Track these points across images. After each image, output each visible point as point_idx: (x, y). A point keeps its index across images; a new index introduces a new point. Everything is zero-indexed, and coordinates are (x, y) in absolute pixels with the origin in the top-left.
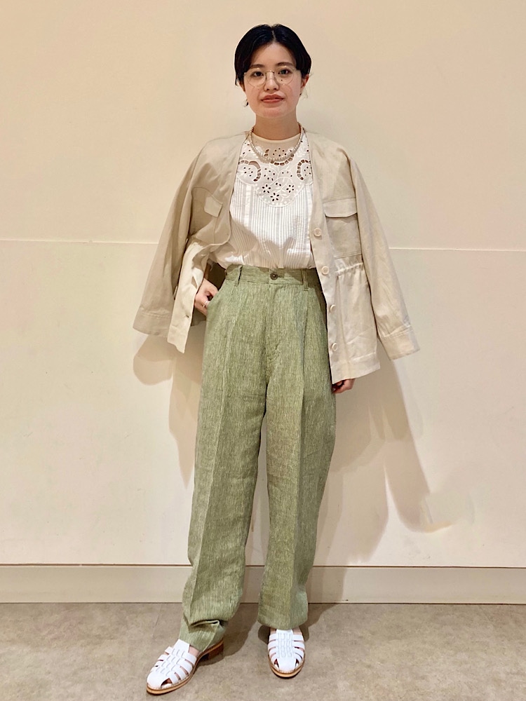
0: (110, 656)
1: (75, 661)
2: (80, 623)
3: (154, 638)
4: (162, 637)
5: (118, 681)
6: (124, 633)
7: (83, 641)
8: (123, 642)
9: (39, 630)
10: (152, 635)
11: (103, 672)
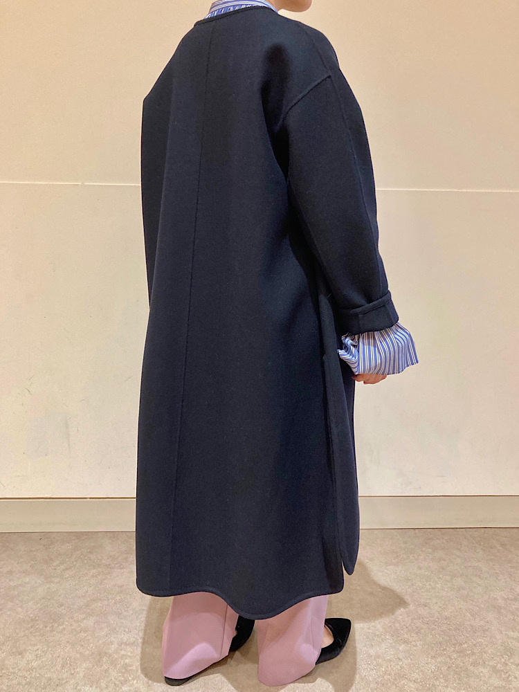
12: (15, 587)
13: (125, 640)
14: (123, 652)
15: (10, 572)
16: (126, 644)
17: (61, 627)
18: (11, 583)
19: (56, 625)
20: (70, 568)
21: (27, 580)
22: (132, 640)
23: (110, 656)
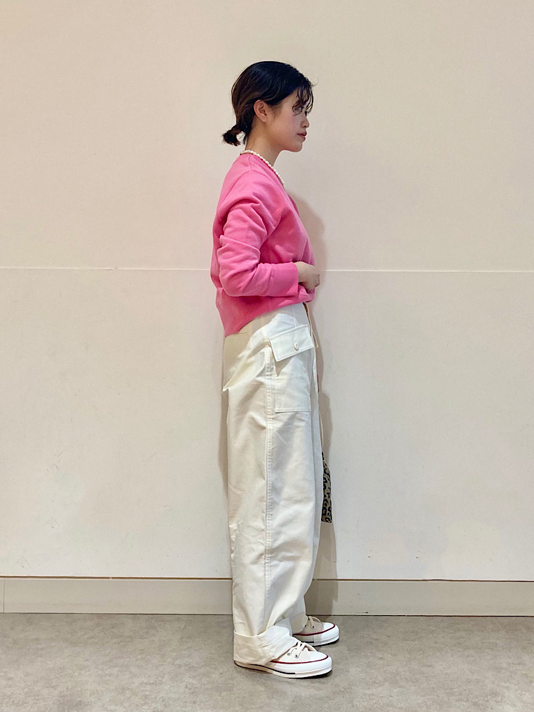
0: (142, 650)
1: (110, 653)
2: (113, 628)
3: (182, 638)
4: (188, 638)
5: (151, 666)
6: (154, 635)
7: (116, 640)
8: (153, 641)
9: (75, 632)
10: (180, 636)
11: (136, 660)
12: (43, 649)
13: (145, 681)
14: (144, 688)
15: (37, 639)
16: (146, 684)
17: (88, 673)
18: (39, 646)
19: (83, 672)
20: (93, 637)
21: (53, 644)
22: (152, 682)
23: (132, 689)
